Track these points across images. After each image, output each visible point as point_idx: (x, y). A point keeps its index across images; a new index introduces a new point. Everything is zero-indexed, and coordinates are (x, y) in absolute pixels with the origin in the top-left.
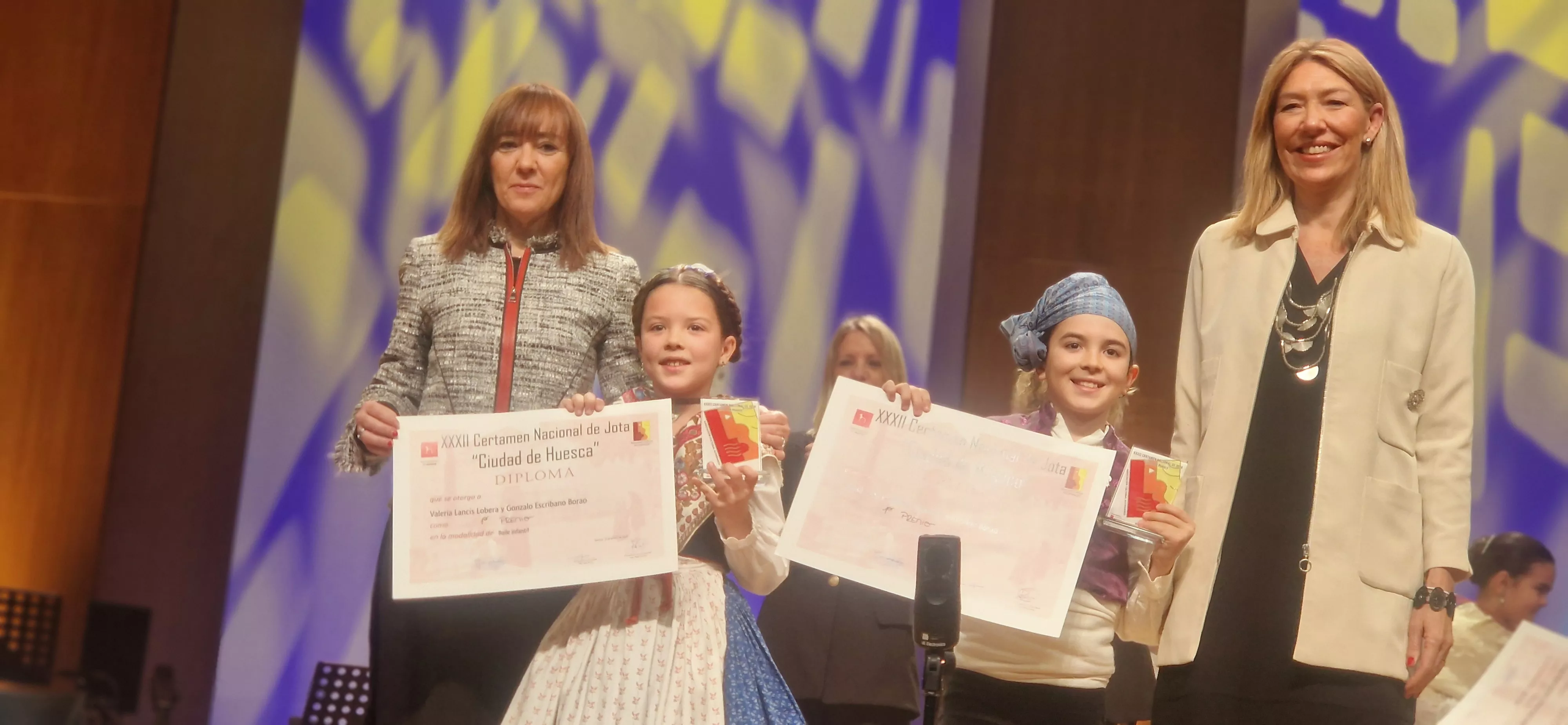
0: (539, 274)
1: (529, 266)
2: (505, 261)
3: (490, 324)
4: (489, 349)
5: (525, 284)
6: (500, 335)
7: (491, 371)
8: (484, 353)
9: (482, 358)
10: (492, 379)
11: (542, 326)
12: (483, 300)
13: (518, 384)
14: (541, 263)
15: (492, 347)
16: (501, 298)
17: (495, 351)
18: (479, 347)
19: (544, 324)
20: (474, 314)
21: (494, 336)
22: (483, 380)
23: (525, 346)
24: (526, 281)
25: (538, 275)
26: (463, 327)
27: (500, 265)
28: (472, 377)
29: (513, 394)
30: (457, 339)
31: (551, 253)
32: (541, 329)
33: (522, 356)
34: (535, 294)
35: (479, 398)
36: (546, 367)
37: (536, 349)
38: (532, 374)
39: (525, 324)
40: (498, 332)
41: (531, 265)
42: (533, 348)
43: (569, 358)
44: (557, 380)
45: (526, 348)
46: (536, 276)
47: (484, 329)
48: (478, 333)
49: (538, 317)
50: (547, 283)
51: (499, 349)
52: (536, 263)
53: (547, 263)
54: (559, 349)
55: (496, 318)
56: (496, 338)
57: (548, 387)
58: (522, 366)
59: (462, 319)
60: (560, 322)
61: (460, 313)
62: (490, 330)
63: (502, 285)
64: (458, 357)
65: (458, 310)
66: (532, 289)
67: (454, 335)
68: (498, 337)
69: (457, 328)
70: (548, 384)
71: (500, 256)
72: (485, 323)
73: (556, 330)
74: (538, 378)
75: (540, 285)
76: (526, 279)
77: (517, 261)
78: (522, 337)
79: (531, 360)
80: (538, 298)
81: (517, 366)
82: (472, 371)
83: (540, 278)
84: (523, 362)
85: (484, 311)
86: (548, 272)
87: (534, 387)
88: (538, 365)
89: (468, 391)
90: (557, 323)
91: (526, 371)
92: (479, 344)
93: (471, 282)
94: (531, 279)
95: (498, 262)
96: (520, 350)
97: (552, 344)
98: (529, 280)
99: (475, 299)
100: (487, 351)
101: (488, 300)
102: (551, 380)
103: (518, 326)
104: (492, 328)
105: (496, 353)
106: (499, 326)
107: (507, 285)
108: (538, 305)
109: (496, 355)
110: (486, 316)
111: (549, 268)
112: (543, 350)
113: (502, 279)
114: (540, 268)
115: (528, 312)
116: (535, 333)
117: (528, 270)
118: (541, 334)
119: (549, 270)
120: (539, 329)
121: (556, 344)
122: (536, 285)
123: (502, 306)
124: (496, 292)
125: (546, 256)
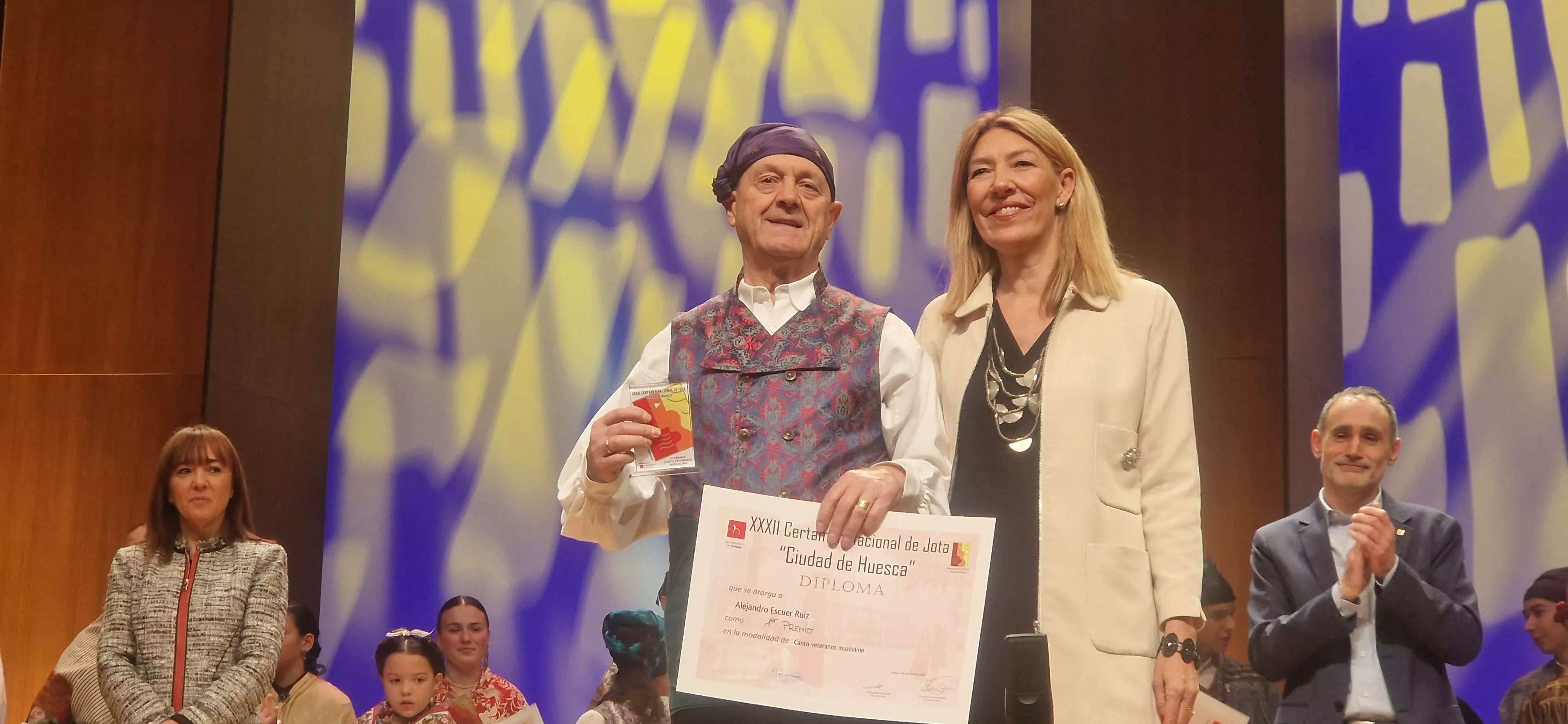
0: (207, 567)
1: (200, 563)
3: (168, 608)
4: (168, 626)
5: (197, 576)
6: (176, 615)
7: (170, 641)
8: (165, 629)
9: (163, 632)
10: (171, 648)
11: (207, 605)
12: (165, 591)
13: (191, 649)
14: (208, 560)
15: (171, 623)
16: (178, 589)
17: (172, 626)
18: (161, 625)
19: (208, 603)
20: (157, 601)
21: (172, 616)
22: (165, 649)
23: (195, 620)
25: (206, 569)
26: (149, 611)
27: (181, 566)
28: (157, 647)
29: (188, 657)
30: (146, 620)
31: (217, 552)
32: (205, 607)
33: (193, 629)
34: (203, 584)
35: (163, 662)
36: (211, 633)
37: (202, 622)
38: (201, 640)
39: (194, 605)
40: (175, 613)
41: (201, 561)
42: (200, 622)
43: (228, 624)
44: (220, 641)
45: (195, 622)
47: (164, 612)
48: (160, 614)
49: (204, 600)
50: (213, 575)
51: (175, 625)
52: (205, 559)
53: (214, 559)
54: (219, 619)
55: (174, 603)
56: (173, 617)
57: (213, 647)
58: (193, 636)
59: (149, 606)
61: (147, 602)
62: (168, 612)
63: (181, 579)
64: (147, 634)
65: (146, 598)
66: (201, 579)
67: (144, 618)
68: (175, 617)
69: (145, 612)
70: (213, 645)
72: (165, 607)
74: (206, 642)
75: (207, 576)
76: (197, 572)
78: (193, 615)
79: (199, 630)
80: (206, 586)
81: (189, 636)
82: (157, 643)
83: (208, 570)
84: (194, 633)
85: (165, 599)
86: (214, 565)
87: (203, 650)
88: (205, 633)
89: (154, 658)
91: (195, 638)
92: (162, 623)
94: (201, 572)
95: (181, 563)
96: (192, 625)
97: (214, 617)
99: (159, 591)
100: (167, 627)
101: (168, 591)
102: (215, 642)
103: (190, 608)
104: (170, 610)
105: (174, 628)
106: (175, 609)
107: (184, 579)
108: (204, 592)
109: (173, 630)
110: (166, 602)
111: (215, 562)
112: (207, 621)
113: (181, 575)
114: (207, 563)
115: (198, 596)
116: (202, 610)
117: (198, 565)
118: (206, 611)
119: (214, 564)
120: (204, 607)
121: (218, 616)
122: (204, 575)
123: (179, 595)
124: (175, 585)
125: (212, 554)
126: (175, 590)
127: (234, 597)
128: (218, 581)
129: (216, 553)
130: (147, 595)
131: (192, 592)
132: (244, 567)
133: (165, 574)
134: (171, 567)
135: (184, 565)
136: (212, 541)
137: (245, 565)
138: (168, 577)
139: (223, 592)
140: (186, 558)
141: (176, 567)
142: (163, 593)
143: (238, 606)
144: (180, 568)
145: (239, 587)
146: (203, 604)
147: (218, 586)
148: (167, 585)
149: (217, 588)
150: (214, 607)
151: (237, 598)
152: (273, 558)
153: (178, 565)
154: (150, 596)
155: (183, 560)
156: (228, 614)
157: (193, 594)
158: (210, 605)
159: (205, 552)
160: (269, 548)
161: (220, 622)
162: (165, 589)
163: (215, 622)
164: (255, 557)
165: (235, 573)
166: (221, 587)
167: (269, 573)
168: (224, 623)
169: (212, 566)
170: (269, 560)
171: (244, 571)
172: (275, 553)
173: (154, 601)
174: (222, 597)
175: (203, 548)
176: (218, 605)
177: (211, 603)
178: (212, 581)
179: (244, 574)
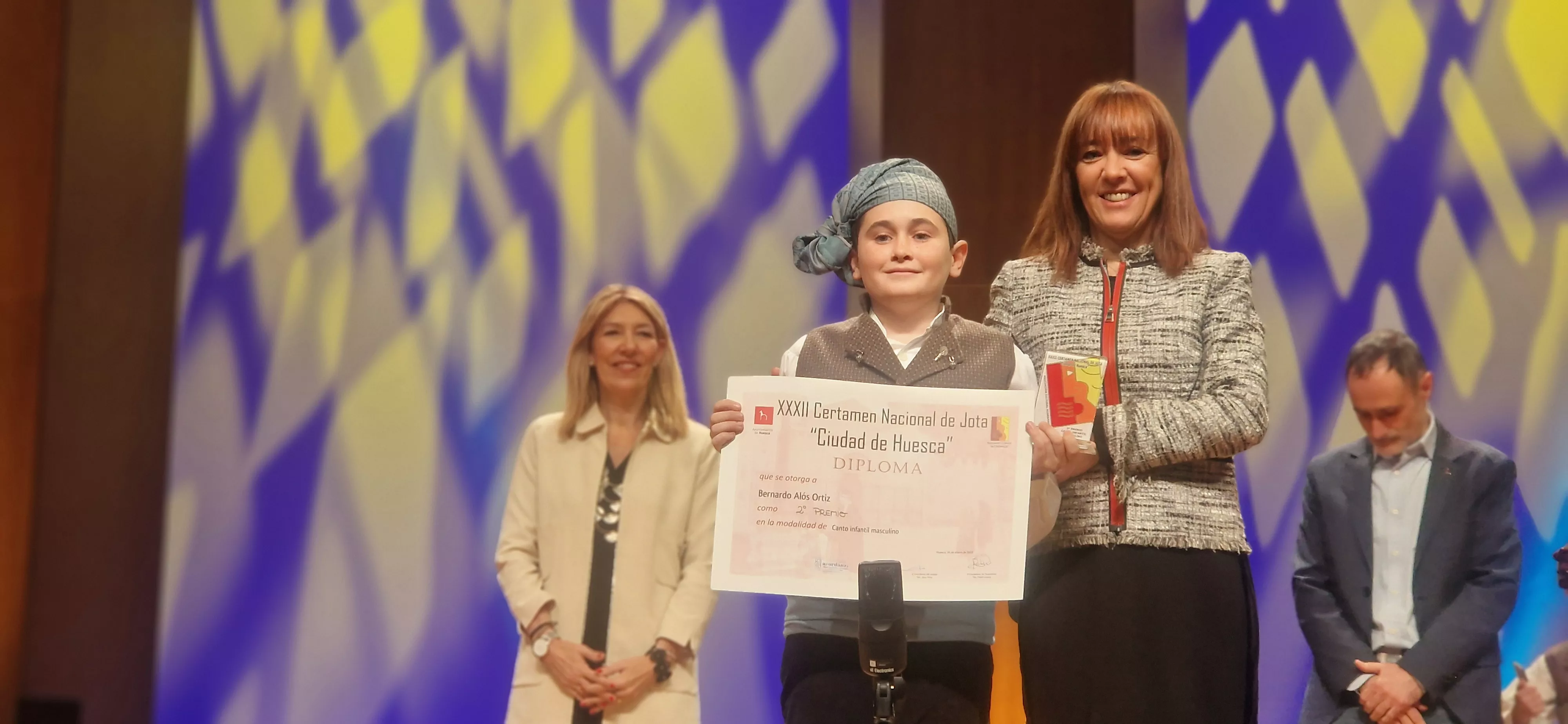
0: (1137, 289)
1: (1125, 282)
2: (1102, 279)
3: (1086, 348)
5: (1123, 301)
11: (1144, 343)
12: (1079, 324)
14: (1139, 278)
16: (1098, 320)
20: (1068, 339)
23: (1127, 367)
24: (1123, 298)
25: (1137, 291)
27: (1097, 284)
31: (1149, 266)
32: (1142, 346)
33: (1127, 379)
34: (1134, 311)
36: (1155, 387)
37: (1140, 370)
39: (1125, 342)
41: (1128, 280)
42: (1137, 369)
43: (1179, 372)
45: (1130, 370)
46: (1134, 292)
47: (1081, 354)
49: (1139, 334)
50: (1147, 299)
52: (1132, 277)
53: (1146, 276)
55: (1093, 341)
58: (1129, 390)
60: (1162, 336)
61: (1054, 341)
65: (1052, 338)
66: (1130, 306)
71: (1097, 274)
72: (1081, 348)
73: (1160, 346)
75: (1139, 301)
76: (1123, 296)
77: (1112, 279)
78: (1124, 358)
79: (1137, 382)
80: (1138, 314)
81: (1123, 390)
83: (1138, 293)
85: (1080, 336)
86: (1147, 286)
88: (1146, 386)
90: (1159, 337)
91: (1132, 393)
93: (1066, 305)
94: (1128, 296)
95: (1095, 281)
96: (1124, 372)
97: (1156, 361)
98: (1127, 297)
99: (1067, 323)
101: (1084, 325)
103: (1118, 346)
104: (1090, 351)
106: (1096, 349)
107: (1103, 305)
108: (1137, 324)
110: (1083, 341)
111: (1148, 281)
112: (1148, 369)
113: (1098, 298)
114: (1138, 282)
115: (1128, 328)
116: (1137, 352)
117: (1125, 287)
118: (1143, 353)
119: (1148, 283)
120: (1140, 347)
121: (1162, 361)
122: (1134, 301)
123: (1099, 328)
124: (1092, 314)
125: (1143, 270)
126: (1093, 322)
127: (1183, 332)
128: (1155, 307)
129: (1149, 268)
130: (1053, 333)
131: (1119, 324)
132: (1194, 285)
133: (1076, 298)
134: (1083, 288)
135: (1102, 283)
136: (1143, 248)
137: (1195, 282)
138: (1080, 303)
139: (1165, 321)
140: (1102, 273)
141: (1090, 288)
142: (1077, 328)
143: (1191, 344)
144: (1095, 289)
145: (1190, 315)
146: (1139, 342)
147: (1155, 315)
148: (1080, 316)
149: (1155, 317)
150: (1156, 346)
151: (1188, 333)
152: (1234, 272)
153: (1092, 284)
154: (1058, 333)
155: (1098, 276)
156: (1178, 358)
157: (1122, 326)
158: (1149, 344)
159: (1134, 265)
160: (1227, 258)
161: (1166, 370)
162: (1078, 322)
163: (1158, 370)
164: (1210, 271)
165: (1181, 295)
166: (1160, 314)
167: (1230, 294)
168: (1172, 370)
169: (1145, 286)
170: (1229, 277)
171: (1195, 292)
172: (1236, 265)
173: (1065, 341)
174: (1164, 330)
175: (1130, 261)
176: (1160, 344)
177: (1149, 341)
178: (1147, 307)
179: (1195, 296)
